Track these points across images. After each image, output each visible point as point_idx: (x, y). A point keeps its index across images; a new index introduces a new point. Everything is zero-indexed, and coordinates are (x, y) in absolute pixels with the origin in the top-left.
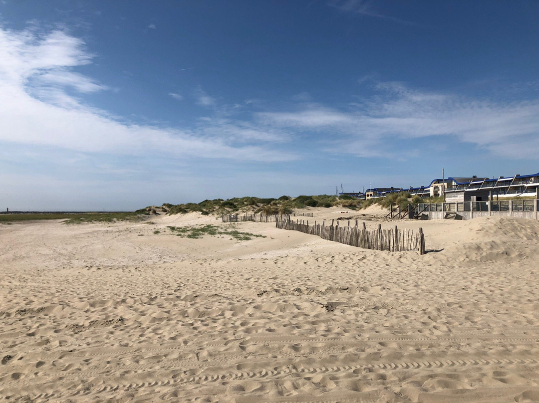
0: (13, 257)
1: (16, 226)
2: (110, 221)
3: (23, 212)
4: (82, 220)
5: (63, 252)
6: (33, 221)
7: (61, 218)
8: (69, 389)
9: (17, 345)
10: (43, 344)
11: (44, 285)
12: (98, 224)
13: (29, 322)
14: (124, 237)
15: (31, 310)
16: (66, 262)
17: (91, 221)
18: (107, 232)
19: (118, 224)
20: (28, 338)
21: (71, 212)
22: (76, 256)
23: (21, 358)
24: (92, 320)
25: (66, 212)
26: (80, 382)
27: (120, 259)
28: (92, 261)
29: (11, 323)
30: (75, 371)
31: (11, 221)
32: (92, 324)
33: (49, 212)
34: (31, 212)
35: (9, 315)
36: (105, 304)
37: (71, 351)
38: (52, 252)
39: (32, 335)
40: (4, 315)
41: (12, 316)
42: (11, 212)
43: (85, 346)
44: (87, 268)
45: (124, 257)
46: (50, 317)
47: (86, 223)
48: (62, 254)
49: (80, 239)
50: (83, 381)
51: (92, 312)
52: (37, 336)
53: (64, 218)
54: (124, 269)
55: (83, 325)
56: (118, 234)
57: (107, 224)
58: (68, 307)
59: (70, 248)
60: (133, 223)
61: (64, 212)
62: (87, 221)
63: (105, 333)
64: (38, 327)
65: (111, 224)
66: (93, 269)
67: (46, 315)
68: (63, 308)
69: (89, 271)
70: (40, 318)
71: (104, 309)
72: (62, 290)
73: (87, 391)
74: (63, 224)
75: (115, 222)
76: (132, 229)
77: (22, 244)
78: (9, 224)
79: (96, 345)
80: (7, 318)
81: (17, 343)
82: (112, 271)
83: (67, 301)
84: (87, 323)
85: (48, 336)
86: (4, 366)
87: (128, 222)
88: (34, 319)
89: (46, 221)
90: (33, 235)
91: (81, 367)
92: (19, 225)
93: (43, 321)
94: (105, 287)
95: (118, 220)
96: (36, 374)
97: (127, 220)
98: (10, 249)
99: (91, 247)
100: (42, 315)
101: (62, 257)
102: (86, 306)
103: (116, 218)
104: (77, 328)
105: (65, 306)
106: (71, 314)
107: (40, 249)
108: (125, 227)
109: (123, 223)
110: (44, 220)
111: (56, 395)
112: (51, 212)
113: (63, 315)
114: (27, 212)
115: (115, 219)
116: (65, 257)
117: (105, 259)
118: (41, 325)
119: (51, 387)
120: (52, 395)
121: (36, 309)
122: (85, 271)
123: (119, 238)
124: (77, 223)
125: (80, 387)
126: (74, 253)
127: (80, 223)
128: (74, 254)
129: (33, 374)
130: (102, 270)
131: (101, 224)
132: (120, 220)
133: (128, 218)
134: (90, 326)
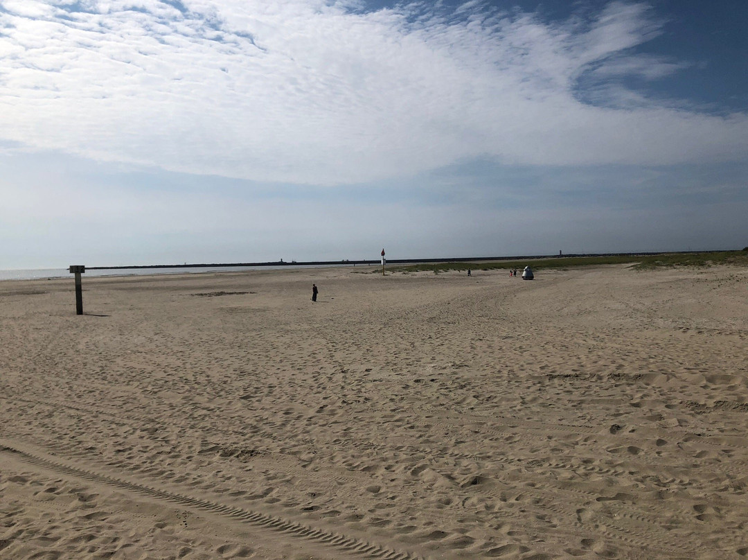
0: (578, 311)
1: (572, 272)
2: (702, 264)
3: (579, 256)
4: (658, 264)
5: (639, 306)
6: (591, 266)
7: (627, 263)
8: (711, 481)
9: (622, 414)
10: (656, 420)
11: (629, 348)
12: (682, 270)
13: (628, 390)
14: (727, 289)
15: (626, 376)
16: (646, 320)
17: (671, 266)
18: (698, 280)
19: (715, 270)
20: (633, 409)
21: (640, 254)
22: (658, 313)
23: (633, 431)
24: (718, 399)
25: (633, 254)
26: (725, 476)
27: (730, 321)
28: (685, 321)
29: (607, 388)
30: (712, 461)
31: (567, 267)
32: (718, 405)
33: (610, 255)
34: (589, 255)
35: (600, 378)
36: (730, 381)
37: (699, 435)
38: (624, 306)
39: (637, 405)
40: (595, 377)
41: (605, 380)
42: (565, 256)
43: (716, 431)
44: (682, 330)
45: (735, 318)
46: (653, 387)
47: (664, 267)
48: (638, 310)
49: (660, 291)
50: (728, 476)
51: (713, 389)
52: (645, 408)
53: (631, 262)
54: (742, 335)
55: (705, 405)
56: (716, 284)
57: (696, 270)
58: (674, 378)
59: (647, 302)
60: (740, 268)
61: (630, 254)
62: (667, 266)
63: (743, 420)
64: (642, 398)
65: (702, 270)
66: (690, 333)
67: (648, 384)
68: (668, 379)
69: (686, 334)
70: (640, 387)
71: (731, 388)
72: (655, 356)
73: (739, 491)
74: (632, 270)
75: (709, 266)
76: (740, 277)
77: (584, 295)
78: (565, 270)
79: (733, 433)
80: (599, 381)
81: (621, 412)
82: (723, 336)
83: (670, 371)
84: (711, 403)
85: (659, 411)
86: (613, 435)
87: (731, 266)
88: (633, 387)
89: (609, 265)
90: (595, 284)
91: (720, 458)
92: (576, 272)
93: (646, 391)
94: (719, 358)
95: (715, 264)
96: (658, 453)
97: (730, 262)
98: (571, 301)
99: (678, 302)
100: (641, 383)
101: (639, 314)
102: (701, 381)
103: (713, 260)
104: (697, 407)
105: (670, 376)
106: (681, 388)
107: (608, 302)
108: (727, 274)
109: (724, 267)
110: (606, 265)
111: (694, 485)
112: (613, 255)
113: (671, 388)
114: (584, 255)
115: (710, 262)
116: (643, 314)
117: (705, 320)
118: (645, 395)
119: (686, 473)
120: (690, 484)
121: (632, 375)
122: (679, 334)
123: (719, 290)
124: (651, 268)
125: (727, 482)
126: (654, 309)
127: (654, 268)
128: (655, 311)
129: (655, 452)
130: (706, 335)
131: (687, 270)
132: (719, 263)
133: (732, 259)
134: (716, 407)
